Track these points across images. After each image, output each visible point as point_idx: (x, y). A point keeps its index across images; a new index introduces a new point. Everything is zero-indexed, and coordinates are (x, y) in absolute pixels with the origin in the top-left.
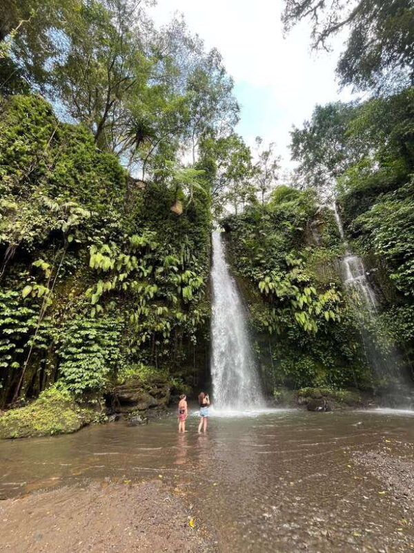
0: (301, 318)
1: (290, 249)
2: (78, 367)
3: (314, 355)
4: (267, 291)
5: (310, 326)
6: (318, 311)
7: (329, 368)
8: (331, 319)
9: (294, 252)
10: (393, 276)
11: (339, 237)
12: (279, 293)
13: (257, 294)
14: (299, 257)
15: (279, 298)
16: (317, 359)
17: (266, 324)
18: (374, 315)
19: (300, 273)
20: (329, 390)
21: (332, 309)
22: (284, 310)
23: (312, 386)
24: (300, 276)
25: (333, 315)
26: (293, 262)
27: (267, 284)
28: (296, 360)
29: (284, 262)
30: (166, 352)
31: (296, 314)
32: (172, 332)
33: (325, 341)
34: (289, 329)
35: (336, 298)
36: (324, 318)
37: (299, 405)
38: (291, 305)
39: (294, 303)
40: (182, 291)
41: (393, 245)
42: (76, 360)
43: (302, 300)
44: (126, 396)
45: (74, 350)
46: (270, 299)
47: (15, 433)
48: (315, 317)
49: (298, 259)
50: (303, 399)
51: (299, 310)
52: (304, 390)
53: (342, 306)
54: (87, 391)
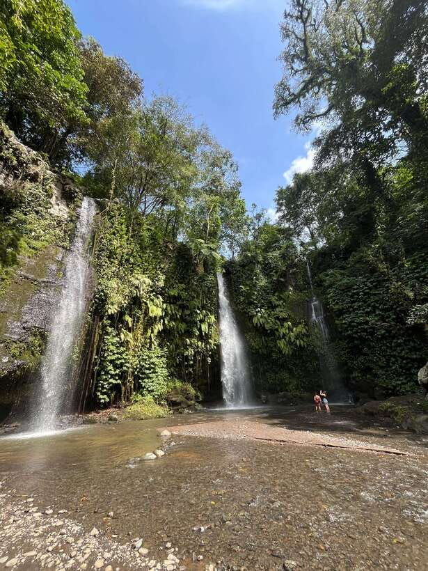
0: (281, 344)
1: (275, 292)
2: (153, 382)
3: (289, 370)
4: (259, 325)
5: (287, 350)
6: (293, 340)
7: (298, 378)
8: (300, 345)
9: (277, 296)
10: (337, 322)
11: (309, 284)
12: (267, 327)
13: (251, 325)
14: (280, 299)
15: (267, 330)
16: (291, 372)
17: (257, 347)
18: (327, 344)
19: (282, 311)
20: (298, 393)
21: (301, 339)
22: (270, 339)
23: (287, 391)
24: (281, 314)
25: (302, 343)
26: (277, 303)
27: (258, 319)
28: (277, 373)
29: (271, 302)
30: (191, 370)
31: (278, 341)
32: (195, 356)
33: (296, 359)
34: (272, 351)
35: (304, 331)
36: (296, 344)
37: (279, 404)
38: (274, 334)
39: (277, 333)
40: (200, 326)
41: (337, 303)
42: (151, 378)
43: (282, 331)
44: (173, 399)
45: (148, 372)
46: (261, 331)
47: (143, 417)
48: (290, 343)
49: (280, 300)
50: (281, 400)
51: (280, 339)
52: (281, 394)
53: (308, 336)
54: (160, 396)
